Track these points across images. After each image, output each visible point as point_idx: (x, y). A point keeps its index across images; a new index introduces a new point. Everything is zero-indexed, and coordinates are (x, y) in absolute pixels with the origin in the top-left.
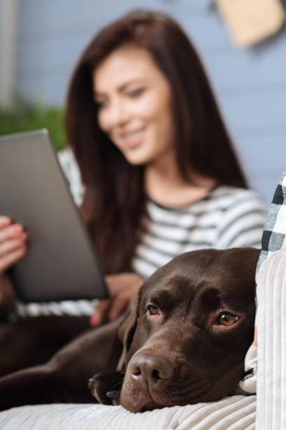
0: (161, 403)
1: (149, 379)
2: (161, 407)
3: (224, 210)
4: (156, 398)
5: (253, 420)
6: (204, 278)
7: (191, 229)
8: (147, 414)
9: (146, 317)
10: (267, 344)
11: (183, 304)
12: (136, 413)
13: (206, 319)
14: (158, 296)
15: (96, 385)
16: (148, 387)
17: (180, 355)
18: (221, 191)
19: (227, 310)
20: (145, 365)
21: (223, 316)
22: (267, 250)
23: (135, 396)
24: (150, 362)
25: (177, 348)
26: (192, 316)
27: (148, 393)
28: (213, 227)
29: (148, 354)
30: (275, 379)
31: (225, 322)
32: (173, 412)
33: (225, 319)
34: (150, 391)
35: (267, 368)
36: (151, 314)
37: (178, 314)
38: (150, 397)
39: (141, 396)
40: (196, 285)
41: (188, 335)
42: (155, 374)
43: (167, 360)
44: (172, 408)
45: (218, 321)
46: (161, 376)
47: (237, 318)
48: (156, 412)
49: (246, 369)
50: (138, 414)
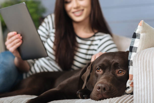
0: (106, 97)
1: (103, 91)
2: (106, 99)
3: (101, 40)
4: (104, 96)
5: (133, 100)
6: (114, 60)
7: (90, 45)
8: (102, 101)
9: (96, 73)
10: (137, 79)
11: (108, 68)
12: (98, 101)
13: (115, 72)
14: (101, 65)
15: (80, 93)
16: (102, 93)
17: (110, 83)
18: (99, 34)
19: (121, 69)
20: (102, 86)
21: (120, 72)
22: (132, 52)
23: (98, 95)
24: (103, 86)
25: (109, 81)
26: (111, 71)
27: (102, 94)
28: (97, 45)
29: (102, 83)
30: (140, 89)
31: (121, 74)
32: (110, 100)
33: (121, 72)
34: (103, 94)
35: (138, 86)
36: (97, 72)
37: (107, 71)
38: (103, 96)
39: (100, 95)
40: (112, 62)
41: (111, 77)
42: (104, 89)
43: (107, 85)
44: (109, 99)
45: (118, 73)
46: (106, 89)
47: (124, 72)
48: (104, 100)
49: (127, 87)
50: (99, 101)
